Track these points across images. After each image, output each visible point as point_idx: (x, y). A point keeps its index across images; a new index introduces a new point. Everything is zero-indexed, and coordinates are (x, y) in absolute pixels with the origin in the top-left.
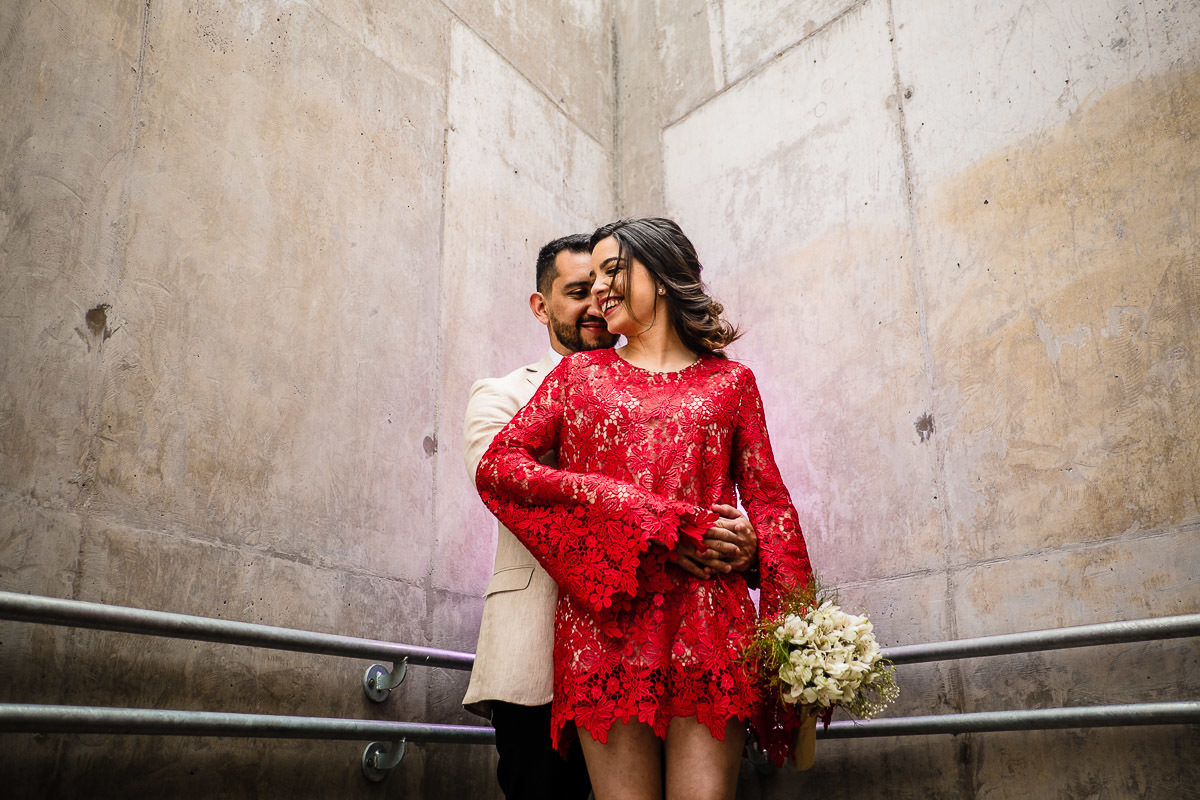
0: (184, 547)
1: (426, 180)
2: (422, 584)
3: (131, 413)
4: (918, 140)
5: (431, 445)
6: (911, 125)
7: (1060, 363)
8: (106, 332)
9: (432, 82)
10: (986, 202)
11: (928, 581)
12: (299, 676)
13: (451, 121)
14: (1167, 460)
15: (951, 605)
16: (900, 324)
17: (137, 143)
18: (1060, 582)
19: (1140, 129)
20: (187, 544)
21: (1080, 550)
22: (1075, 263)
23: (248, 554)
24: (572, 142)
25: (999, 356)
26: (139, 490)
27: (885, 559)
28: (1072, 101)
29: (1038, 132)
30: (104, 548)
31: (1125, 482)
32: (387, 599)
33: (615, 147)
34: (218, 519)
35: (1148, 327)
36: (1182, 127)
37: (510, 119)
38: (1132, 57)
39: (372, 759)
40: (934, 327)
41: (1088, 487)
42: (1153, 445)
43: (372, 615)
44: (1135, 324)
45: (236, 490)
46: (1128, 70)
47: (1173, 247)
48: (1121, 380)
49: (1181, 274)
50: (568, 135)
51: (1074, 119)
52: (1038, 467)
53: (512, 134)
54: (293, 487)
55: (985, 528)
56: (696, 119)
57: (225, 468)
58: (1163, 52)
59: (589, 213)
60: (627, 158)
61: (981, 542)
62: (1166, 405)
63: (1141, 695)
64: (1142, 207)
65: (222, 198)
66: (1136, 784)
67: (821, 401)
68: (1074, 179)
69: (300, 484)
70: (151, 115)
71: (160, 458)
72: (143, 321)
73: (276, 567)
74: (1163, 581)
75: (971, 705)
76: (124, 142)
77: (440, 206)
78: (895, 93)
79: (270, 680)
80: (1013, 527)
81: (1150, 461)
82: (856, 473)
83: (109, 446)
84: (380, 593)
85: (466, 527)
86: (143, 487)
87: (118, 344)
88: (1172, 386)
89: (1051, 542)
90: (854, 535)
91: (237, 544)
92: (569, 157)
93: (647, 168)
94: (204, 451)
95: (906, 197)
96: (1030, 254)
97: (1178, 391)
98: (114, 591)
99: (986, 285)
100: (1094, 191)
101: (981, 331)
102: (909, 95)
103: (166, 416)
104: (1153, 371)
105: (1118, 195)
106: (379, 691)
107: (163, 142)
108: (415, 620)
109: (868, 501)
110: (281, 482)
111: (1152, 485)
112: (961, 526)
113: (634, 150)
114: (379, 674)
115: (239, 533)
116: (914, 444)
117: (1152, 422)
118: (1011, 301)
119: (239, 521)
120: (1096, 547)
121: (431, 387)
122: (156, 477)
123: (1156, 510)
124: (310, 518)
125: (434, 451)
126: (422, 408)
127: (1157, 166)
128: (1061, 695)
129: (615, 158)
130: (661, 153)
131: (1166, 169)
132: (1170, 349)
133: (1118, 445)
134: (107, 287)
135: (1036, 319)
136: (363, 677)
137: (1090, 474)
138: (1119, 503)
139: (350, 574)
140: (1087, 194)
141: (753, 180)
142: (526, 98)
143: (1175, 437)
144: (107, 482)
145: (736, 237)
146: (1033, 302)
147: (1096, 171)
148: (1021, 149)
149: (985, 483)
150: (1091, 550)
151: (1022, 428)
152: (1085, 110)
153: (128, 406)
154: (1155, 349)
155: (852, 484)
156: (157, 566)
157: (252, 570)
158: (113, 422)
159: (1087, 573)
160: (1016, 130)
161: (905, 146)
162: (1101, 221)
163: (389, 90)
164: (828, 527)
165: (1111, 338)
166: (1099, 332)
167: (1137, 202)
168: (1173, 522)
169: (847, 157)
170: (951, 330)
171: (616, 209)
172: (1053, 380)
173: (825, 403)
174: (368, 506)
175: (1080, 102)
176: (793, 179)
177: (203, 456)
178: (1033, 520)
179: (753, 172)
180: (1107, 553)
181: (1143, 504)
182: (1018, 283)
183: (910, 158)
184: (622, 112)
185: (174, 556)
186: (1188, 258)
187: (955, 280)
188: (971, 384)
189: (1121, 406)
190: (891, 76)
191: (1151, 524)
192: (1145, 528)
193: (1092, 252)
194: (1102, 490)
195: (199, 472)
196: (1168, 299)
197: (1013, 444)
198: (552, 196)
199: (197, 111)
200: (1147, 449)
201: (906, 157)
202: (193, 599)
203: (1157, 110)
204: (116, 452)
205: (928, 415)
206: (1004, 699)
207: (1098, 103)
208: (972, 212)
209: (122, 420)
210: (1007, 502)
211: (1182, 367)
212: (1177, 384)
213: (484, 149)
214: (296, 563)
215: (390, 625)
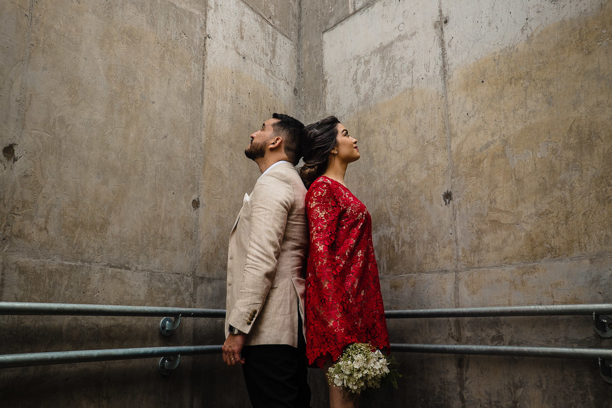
0: (61, 267)
1: (194, 65)
2: (191, 275)
3: (30, 200)
4: (450, 46)
5: (196, 204)
6: (447, 38)
7: (516, 169)
8: (14, 158)
9: (197, 12)
10: (483, 82)
11: (446, 276)
12: (124, 326)
13: (208, 33)
14: (566, 224)
15: (456, 289)
16: (437, 143)
17: (29, 55)
18: (510, 282)
19: (563, 47)
20: (63, 265)
21: (521, 266)
22: (526, 117)
23: (96, 267)
24: (275, 40)
25: (486, 164)
26: (35, 239)
27: (426, 263)
28: (529, 30)
29: (511, 45)
30: (16, 271)
31: (545, 233)
32: (172, 284)
33: (299, 41)
34: (79, 251)
35: (561, 154)
36: (584, 47)
37: (241, 30)
38: (561, 8)
39: (164, 365)
40: (454, 146)
41: (526, 234)
42: (560, 215)
43: (164, 293)
44: (554, 151)
45: (89, 235)
46: (559, 14)
47: (576, 112)
48: (545, 180)
49: (579, 126)
50: (273, 36)
51: (529, 39)
52: (502, 222)
53: (242, 38)
54: (120, 232)
55: (475, 251)
56: (339, 28)
57: (83, 224)
58: (577, 5)
59: (284, 77)
60: (305, 47)
61: (472, 259)
62: (567, 195)
63: (547, 341)
64: (561, 89)
65: (79, 83)
66: (541, 384)
67: (397, 180)
68: (528, 72)
69: (125, 229)
70: (37, 40)
71: (46, 222)
72: (35, 151)
73: (112, 273)
74: (561, 285)
75: (464, 340)
76: (22, 55)
77: (201, 79)
78: (439, 20)
79: (108, 330)
80: (489, 252)
81: (558, 223)
82: (413, 219)
83: (17, 218)
84: (168, 281)
85: (215, 244)
86: (37, 238)
87: (21, 165)
88: (571, 185)
89: (506, 261)
90: (411, 250)
91: (90, 263)
92: (273, 48)
93: (314, 53)
94: (71, 216)
95: (443, 77)
96: (504, 111)
97: (574, 188)
98: (22, 292)
99: (481, 125)
100: (537, 79)
101: (477, 150)
102: (446, 22)
103: (50, 200)
104: (562, 177)
105: (549, 82)
106: (167, 331)
107: (45, 54)
108: (187, 293)
109: (418, 233)
110: (114, 229)
111: (558, 236)
112: (463, 249)
113: (308, 43)
114: (168, 322)
115: (92, 257)
116: (442, 206)
117: (560, 203)
118: (493, 135)
119: (91, 251)
120: (529, 265)
121: (196, 174)
122: (45, 232)
123: (559, 248)
124: (130, 247)
125: (198, 207)
126: (191, 185)
127: (570, 68)
128: (507, 338)
129: (298, 47)
130: (322, 45)
131: (575, 69)
132: (571, 165)
133: (543, 214)
134: (14, 134)
135: (505, 145)
136: (159, 324)
137: (528, 228)
138: (541, 244)
139: (152, 273)
140: (534, 80)
141: (367, 62)
142: (250, 18)
143: (571, 212)
144: (17, 236)
145: (357, 92)
146: (504, 136)
147: (539, 69)
148: (502, 54)
149: (476, 228)
150: (526, 266)
151: (495, 201)
152: (535, 35)
153: (28, 196)
154: (564, 165)
155: (411, 224)
156: (46, 278)
157: (98, 276)
158: (20, 206)
159: (524, 278)
160: (500, 44)
161: (443, 49)
162: (540, 95)
163: (174, 18)
164: (398, 245)
165: (542, 158)
166: (536, 154)
167: (559, 87)
168: (567, 255)
169: (414, 53)
170: (462, 148)
171: (299, 74)
172: (512, 178)
173: (399, 182)
174: (162, 238)
175: (533, 31)
176: (387, 63)
177: (71, 219)
178: (498, 249)
179: (367, 58)
180: (534, 269)
181: (553, 245)
182: (497, 126)
183: (445, 56)
184: (303, 22)
185: (55, 272)
186: (583, 118)
187: (465, 122)
188: (472, 176)
189: (545, 194)
190: (438, 11)
191: (557, 255)
192: (553, 257)
193: (535, 112)
194: (533, 236)
195: (68, 227)
196: (572, 139)
197: (491, 210)
198: (263, 69)
199: (64, 36)
200: (556, 217)
201: (443, 54)
202: (66, 292)
203: (572, 37)
204: (22, 221)
205: (449, 191)
206: (480, 338)
207: (542, 31)
208: (475, 86)
209: (24, 204)
210: (487, 239)
211: (576, 176)
212: (574, 184)
213: (227, 47)
214: (123, 269)
215: (174, 297)
